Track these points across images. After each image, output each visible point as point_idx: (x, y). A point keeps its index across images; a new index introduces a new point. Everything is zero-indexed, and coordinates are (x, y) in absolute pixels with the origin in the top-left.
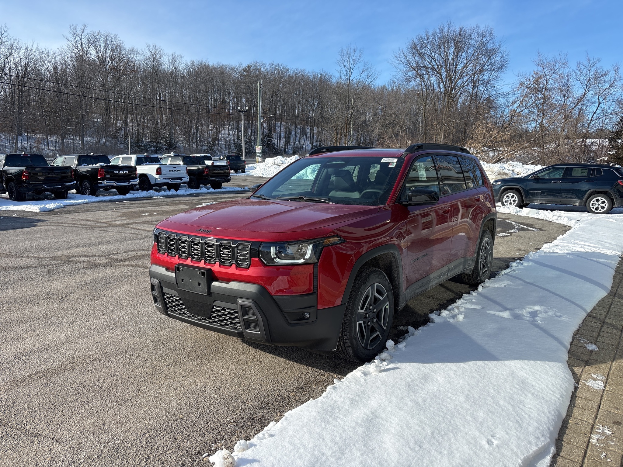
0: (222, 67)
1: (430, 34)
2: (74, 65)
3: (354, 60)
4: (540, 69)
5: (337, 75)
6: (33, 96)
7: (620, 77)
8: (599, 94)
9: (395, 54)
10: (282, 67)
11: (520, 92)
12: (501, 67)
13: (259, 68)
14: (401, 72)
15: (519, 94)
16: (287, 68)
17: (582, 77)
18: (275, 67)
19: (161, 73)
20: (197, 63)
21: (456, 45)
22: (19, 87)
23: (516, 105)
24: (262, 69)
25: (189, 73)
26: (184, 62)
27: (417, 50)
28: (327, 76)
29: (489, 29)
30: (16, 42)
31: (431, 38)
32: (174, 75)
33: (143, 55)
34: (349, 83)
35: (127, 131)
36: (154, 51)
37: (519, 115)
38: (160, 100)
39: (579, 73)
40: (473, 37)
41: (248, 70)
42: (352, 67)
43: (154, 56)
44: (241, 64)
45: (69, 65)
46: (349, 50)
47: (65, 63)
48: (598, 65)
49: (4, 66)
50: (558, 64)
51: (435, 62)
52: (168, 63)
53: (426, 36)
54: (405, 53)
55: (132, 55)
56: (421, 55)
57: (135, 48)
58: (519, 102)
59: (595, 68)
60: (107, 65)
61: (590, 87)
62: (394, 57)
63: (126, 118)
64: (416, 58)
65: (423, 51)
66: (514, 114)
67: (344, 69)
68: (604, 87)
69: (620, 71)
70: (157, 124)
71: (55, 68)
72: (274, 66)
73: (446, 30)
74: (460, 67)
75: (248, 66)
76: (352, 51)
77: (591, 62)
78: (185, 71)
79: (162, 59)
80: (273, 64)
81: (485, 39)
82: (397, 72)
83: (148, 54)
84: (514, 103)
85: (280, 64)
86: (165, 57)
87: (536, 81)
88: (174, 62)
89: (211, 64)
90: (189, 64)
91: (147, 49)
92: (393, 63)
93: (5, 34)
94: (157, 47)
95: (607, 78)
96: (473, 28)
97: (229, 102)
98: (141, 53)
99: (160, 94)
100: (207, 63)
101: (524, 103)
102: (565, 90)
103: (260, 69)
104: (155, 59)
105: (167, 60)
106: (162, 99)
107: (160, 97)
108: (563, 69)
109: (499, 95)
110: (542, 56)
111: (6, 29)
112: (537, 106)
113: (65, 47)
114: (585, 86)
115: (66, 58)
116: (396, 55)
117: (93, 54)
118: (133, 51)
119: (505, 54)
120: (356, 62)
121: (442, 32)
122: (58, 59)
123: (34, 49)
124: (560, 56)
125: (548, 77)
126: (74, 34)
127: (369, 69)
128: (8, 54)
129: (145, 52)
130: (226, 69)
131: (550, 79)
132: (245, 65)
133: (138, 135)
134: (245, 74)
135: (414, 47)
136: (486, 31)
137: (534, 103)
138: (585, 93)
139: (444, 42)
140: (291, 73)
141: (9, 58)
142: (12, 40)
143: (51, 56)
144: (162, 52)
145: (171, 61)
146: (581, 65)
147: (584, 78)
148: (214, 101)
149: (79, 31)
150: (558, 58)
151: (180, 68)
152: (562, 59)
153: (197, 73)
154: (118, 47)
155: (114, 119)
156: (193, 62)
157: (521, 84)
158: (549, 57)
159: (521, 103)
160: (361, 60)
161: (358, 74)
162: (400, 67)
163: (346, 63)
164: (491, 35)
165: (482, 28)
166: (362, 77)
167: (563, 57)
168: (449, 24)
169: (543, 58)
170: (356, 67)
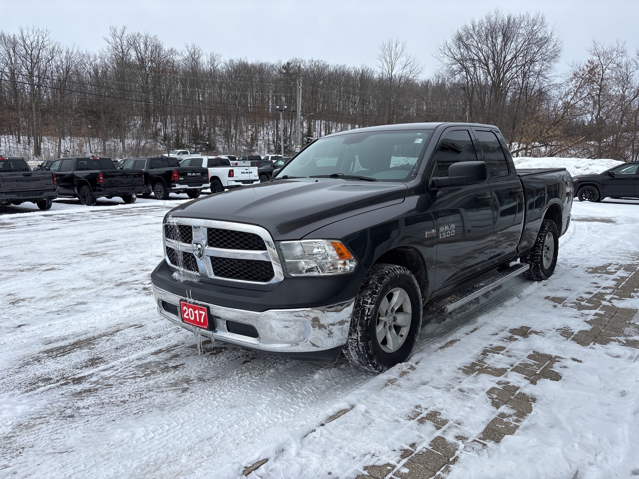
0: (261, 65)
1: (477, 24)
2: (114, 68)
3: (396, 54)
4: (595, 58)
5: (379, 71)
6: (75, 99)
9: (439, 46)
10: (322, 63)
11: (573, 83)
12: (554, 56)
13: (298, 64)
14: (445, 66)
15: (572, 85)
16: (327, 64)
18: (315, 64)
19: (200, 73)
20: (236, 62)
21: (504, 35)
22: (61, 91)
23: (570, 97)
24: (302, 66)
25: (228, 71)
26: (222, 61)
27: (462, 42)
28: (369, 71)
29: (540, 17)
30: (57, 45)
31: (477, 29)
32: (212, 75)
33: (182, 55)
34: (391, 78)
35: (167, 133)
36: (193, 51)
37: (573, 106)
38: (199, 100)
40: (522, 25)
41: (287, 67)
42: (394, 62)
43: (193, 56)
44: (280, 62)
45: (109, 67)
46: (391, 44)
47: (106, 65)
49: (46, 70)
50: (615, 53)
51: (482, 53)
52: (206, 63)
53: (472, 26)
54: (450, 45)
55: (171, 56)
56: (467, 47)
57: (174, 49)
58: (573, 93)
60: (146, 66)
62: (438, 49)
63: (166, 119)
64: (462, 51)
65: (469, 42)
66: (567, 106)
67: (385, 64)
70: (196, 124)
71: (96, 71)
72: (313, 63)
73: (493, 19)
74: (509, 57)
75: (288, 63)
76: (394, 45)
78: (224, 70)
79: (201, 58)
80: (312, 61)
81: (535, 28)
82: (442, 66)
83: (186, 54)
84: (567, 95)
85: (320, 60)
86: (203, 57)
87: (591, 71)
88: (212, 60)
89: (250, 63)
90: (228, 63)
91: (186, 49)
92: (437, 56)
93: (47, 38)
94: (195, 47)
96: (522, 16)
97: (268, 101)
98: (180, 53)
99: (199, 94)
100: (246, 61)
101: (579, 95)
103: (300, 66)
104: (194, 59)
105: (205, 60)
106: (201, 99)
107: (199, 97)
108: (620, 58)
109: (552, 86)
110: (598, 44)
111: (47, 33)
112: (593, 97)
113: (106, 50)
115: (106, 60)
116: (440, 48)
117: (133, 55)
118: (172, 51)
119: (559, 42)
120: (398, 56)
121: (489, 21)
122: (98, 61)
123: (75, 52)
124: (618, 44)
125: (604, 67)
126: (114, 36)
127: (412, 63)
128: (50, 58)
129: (184, 52)
130: (265, 67)
131: (607, 69)
132: (284, 62)
133: (178, 136)
134: (284, 71)
135: (460, 39)
136: (537, 19)
137: (589, 94)
139: (492, 32)
140: (331, 69)
141: (50, 62)
142: (53, 43)
143: (91, 59)
144: (200, 52)
145: (209, 60)
148: (253, 100)
149: (119, 33)
150: (616, 46)
151: (219, 67)
152: (619, 47)
153: (236, 71)
154: (157, 48)
155: (154, 121)
156: (232, 61)
157: (575, 75)
158: (605, 45)
159: (575, 94)
160: (403, 54)
161: (401, 68)
162: (445, 60)
163: (388, 58)
164: (542, 23)
165: (532, 17)
166: (404, 71)
167: (621, 44)
168: (497, 13)
169: (599, 46)
170: (398, 61)
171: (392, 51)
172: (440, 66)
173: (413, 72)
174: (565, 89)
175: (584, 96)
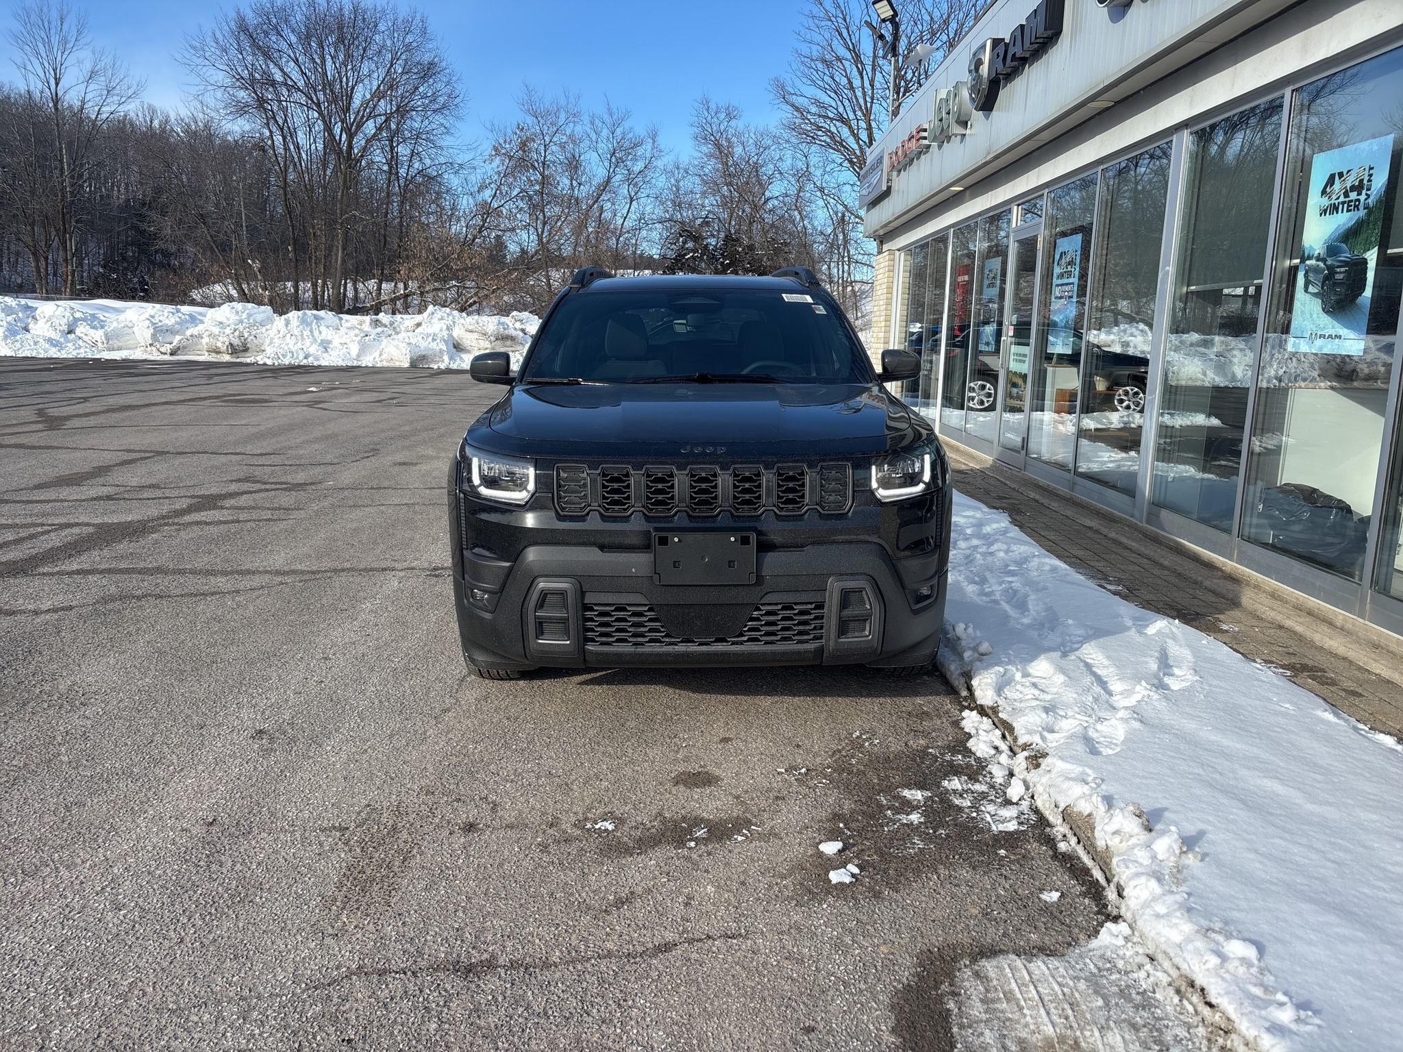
3: (64, 41)
4: (530, 120)
7: (661, 151)
8: (629, 180)
11: (495, 164)
14: (210, 88)
15: (492, 169)
17: (600, 145)
23: (489, 193)
29: (418, 18)
34: (56, 100)
37: (497, 213)
39: (594, 137)
40: (382, 27)
42: (59, 58)
46: (45, 9)
48: (627, 124)
50: (563, 116)
58: (492, 186)
59: (622, 129)
61: (616, 166)
66: (486, 211)
67: (36, 62)
68: (637, 168)
69: (660, 139)
76: (54, 15)
77: (615, 117)
84: (483, 186)
87: (523, 145)
92: (186, 61)
95: (640, 151)
96: (379, 7)
101: (504, 189)
102: (574, 165)
108: (572, 125)
109: (444, 166)
110: (534, 93)
112: (530, 198)
114: (607, 164)
116: (194, 43)
119: (455, 78)
120: (69, 46)
124: (567, 98)
125: (547, 139)
137: (523, 190)
138: (609, 179)
146: (597, 121)
147: (604, 147)
150: (563, 102)
152: (570, 105)
157: (496, 149)
158: (547, 97)
159: (499, 187)
160: (83, 42)
161: (82, 79)
162: (208, 74)
163: (41, 46)
164: (424, 31)
165: (403, 13)
166: (91, 87)
167: (572, 99)
169: (535, 98)
170: (71, 60)
171: (53, 31)
172: (197, 88)
173: (115, 92)
174: (475, 178)
175: (515, 193)
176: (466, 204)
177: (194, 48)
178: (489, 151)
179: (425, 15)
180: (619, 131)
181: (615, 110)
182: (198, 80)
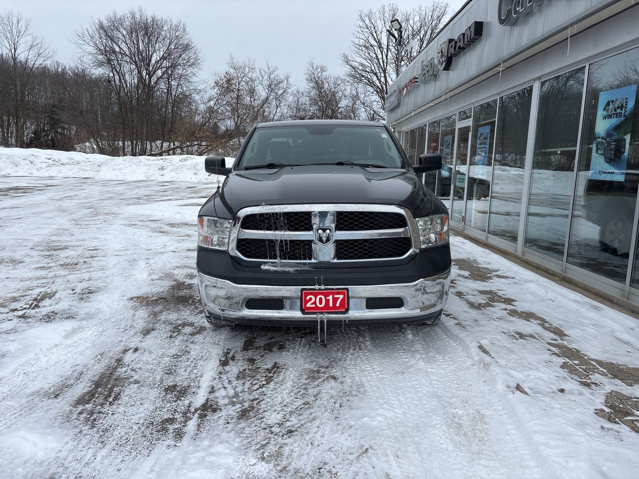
3: (19, 32)
4: (232, 71)
7: (290, 85)
8: (276, 98)
9: (77, 32)
11: (215, 90)
14: (86, 54)
15: (214, 92)
17: (264, 82)
23: (212, 103)
29: (182, 24)
34: (15, 59)
37: (216, 111)
39: (261, 78)
40: (165, 28)
42: (16, 40)
46: (10, 17)
48: (276, 73)
50: (247, 69)
54: (90, 33)
56: (110, 38)
58: (214, 99)
61: (271, 92)
66: (211, 110)
67: (6, 41)
68: (280, 93)
69: (290, 80)
73: (137, 16)
76: (15, 20)
77: (271, 70)
82: (82, 54)
84: (210, 100)
87: (228, 81)
92: (75, 42)
95: (281, 85)
96: (164, 19)
101: (220, 101)
102: (252, 92)
108: (251, 73)
109: (192, 91)
110: (234, 59)
112: (232, 105)
114: (267, 91)
116: (79, 34)
119: (198, 51)
121: (133, 17)
124: (249, 61)
125: (240, 79)
127: (39, 45)
131: (242, 81)
137: (228, 102)
138: (268, 97)
146: (262, 71)
147: (266, 83)
150: (247, 63)
152: (250, 65)
157: (215, 83)
158: (240, 61)
159: (217, 100)
160: (28, 32)
161: (26, 49)
162: (85, 48)
163: (8, 34)
164: (184, 30)
165: (175, 22)
166: (31, 53)
167: (251, 62)
168: (140, 11)
169: (235, 61)
170: (22, 41)
171: (14, 27)
172: (80, 54)
173: (42, 55)
174: (206, 97)
175: (225, 103)
176: (202, 107)
177: (79, 36)
178: (213, 84)
179: (185, 23)
180: (272, 76)
181: (270, 67)
182: (81, 51)
